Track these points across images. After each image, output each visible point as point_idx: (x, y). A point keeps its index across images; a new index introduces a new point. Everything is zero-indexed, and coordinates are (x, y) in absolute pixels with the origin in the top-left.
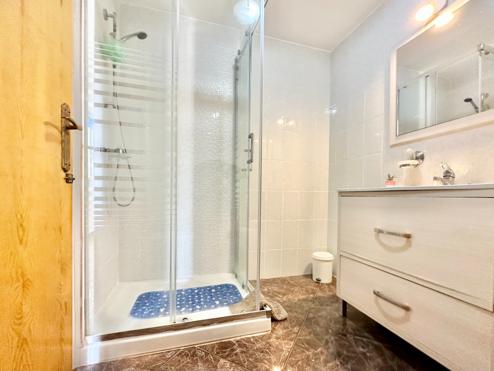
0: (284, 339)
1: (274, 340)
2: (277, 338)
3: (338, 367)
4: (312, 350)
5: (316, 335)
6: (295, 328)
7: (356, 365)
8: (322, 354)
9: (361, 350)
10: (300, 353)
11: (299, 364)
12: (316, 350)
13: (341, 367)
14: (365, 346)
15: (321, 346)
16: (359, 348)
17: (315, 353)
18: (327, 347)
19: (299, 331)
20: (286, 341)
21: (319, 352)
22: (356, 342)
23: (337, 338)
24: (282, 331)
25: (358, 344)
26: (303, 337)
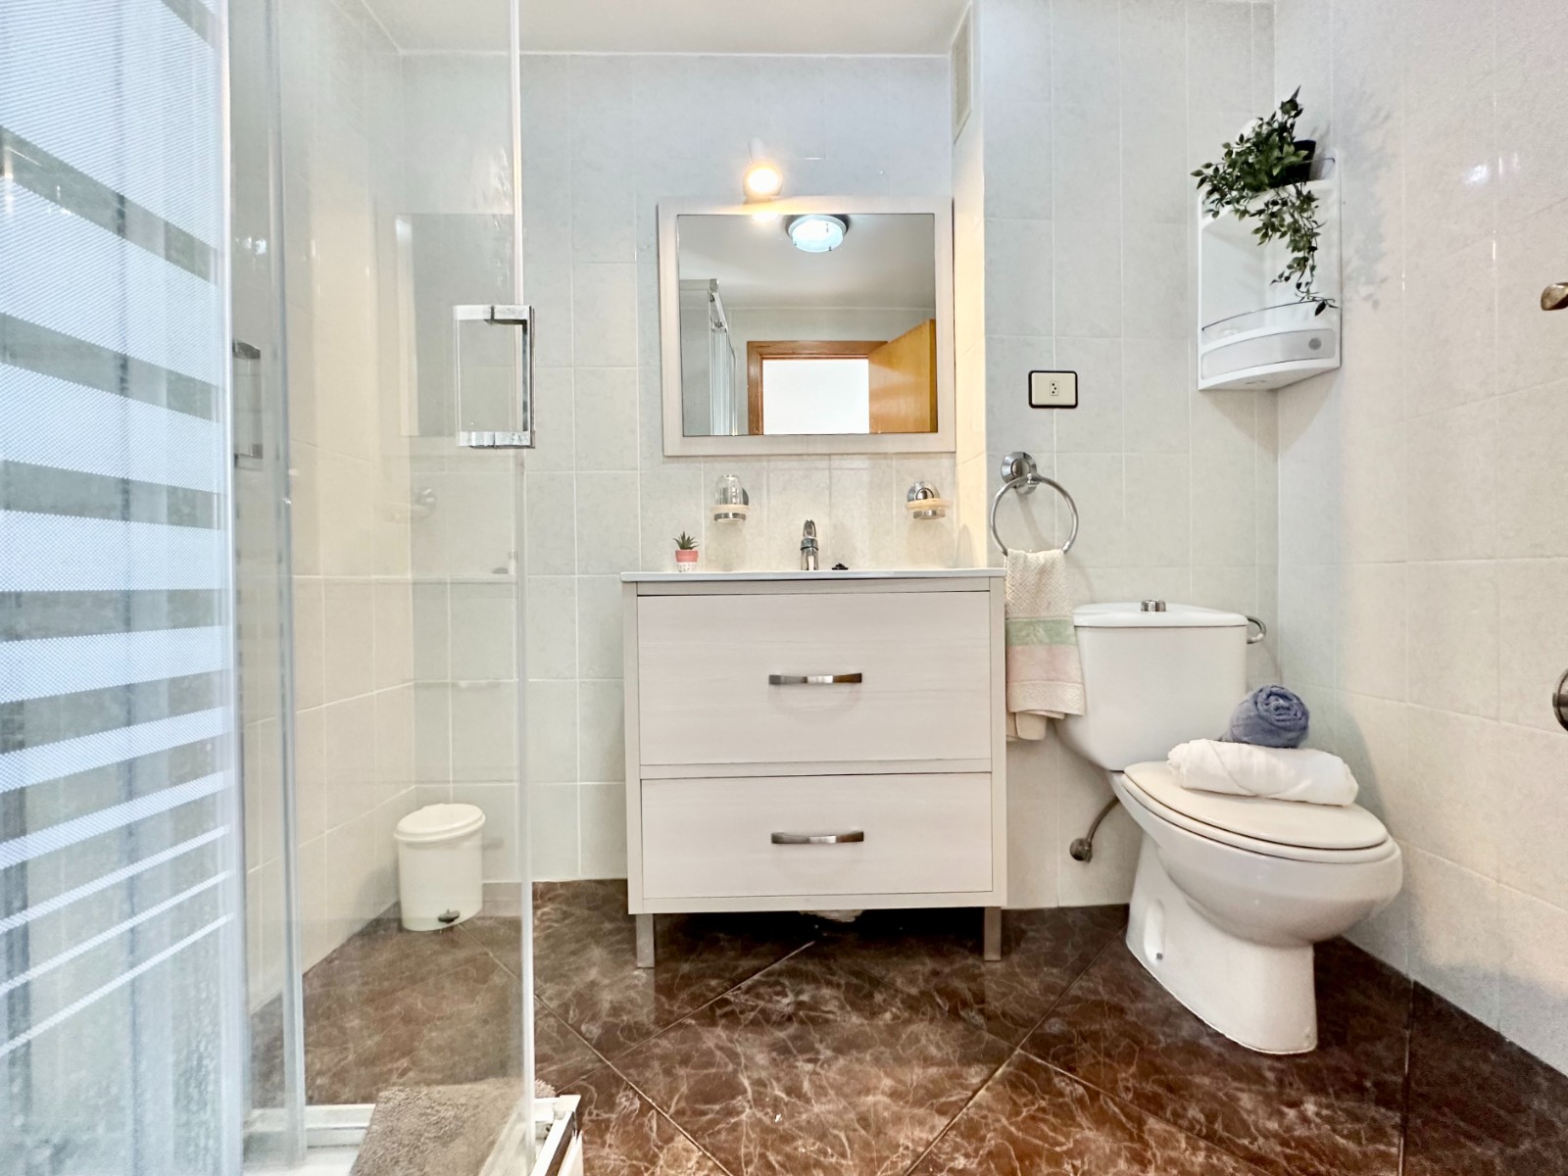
0: (653, 1159)
3: (818, 1074)
4: (738, 1101)
5: (685, 1061)
6: (618, 1101)
7: (827, 1037)
8: (765, 1086)
9: (786, 1001)
10: (738, 1140)
11: (778, 1162)
12: (745, 1091)
13: (822, 1066)
14: (778, 988)
15: (735, 1072)
16: (778, 1001)
17: (755, 1100)
18: (743, 1060)
19: (640, 1098)
20: (661, 1156)
21: (756, 1088)
22: (758, 996)
23: (723, 1021)
24: (607, 1150)
25: (767, 997)
26: (671, 1099)
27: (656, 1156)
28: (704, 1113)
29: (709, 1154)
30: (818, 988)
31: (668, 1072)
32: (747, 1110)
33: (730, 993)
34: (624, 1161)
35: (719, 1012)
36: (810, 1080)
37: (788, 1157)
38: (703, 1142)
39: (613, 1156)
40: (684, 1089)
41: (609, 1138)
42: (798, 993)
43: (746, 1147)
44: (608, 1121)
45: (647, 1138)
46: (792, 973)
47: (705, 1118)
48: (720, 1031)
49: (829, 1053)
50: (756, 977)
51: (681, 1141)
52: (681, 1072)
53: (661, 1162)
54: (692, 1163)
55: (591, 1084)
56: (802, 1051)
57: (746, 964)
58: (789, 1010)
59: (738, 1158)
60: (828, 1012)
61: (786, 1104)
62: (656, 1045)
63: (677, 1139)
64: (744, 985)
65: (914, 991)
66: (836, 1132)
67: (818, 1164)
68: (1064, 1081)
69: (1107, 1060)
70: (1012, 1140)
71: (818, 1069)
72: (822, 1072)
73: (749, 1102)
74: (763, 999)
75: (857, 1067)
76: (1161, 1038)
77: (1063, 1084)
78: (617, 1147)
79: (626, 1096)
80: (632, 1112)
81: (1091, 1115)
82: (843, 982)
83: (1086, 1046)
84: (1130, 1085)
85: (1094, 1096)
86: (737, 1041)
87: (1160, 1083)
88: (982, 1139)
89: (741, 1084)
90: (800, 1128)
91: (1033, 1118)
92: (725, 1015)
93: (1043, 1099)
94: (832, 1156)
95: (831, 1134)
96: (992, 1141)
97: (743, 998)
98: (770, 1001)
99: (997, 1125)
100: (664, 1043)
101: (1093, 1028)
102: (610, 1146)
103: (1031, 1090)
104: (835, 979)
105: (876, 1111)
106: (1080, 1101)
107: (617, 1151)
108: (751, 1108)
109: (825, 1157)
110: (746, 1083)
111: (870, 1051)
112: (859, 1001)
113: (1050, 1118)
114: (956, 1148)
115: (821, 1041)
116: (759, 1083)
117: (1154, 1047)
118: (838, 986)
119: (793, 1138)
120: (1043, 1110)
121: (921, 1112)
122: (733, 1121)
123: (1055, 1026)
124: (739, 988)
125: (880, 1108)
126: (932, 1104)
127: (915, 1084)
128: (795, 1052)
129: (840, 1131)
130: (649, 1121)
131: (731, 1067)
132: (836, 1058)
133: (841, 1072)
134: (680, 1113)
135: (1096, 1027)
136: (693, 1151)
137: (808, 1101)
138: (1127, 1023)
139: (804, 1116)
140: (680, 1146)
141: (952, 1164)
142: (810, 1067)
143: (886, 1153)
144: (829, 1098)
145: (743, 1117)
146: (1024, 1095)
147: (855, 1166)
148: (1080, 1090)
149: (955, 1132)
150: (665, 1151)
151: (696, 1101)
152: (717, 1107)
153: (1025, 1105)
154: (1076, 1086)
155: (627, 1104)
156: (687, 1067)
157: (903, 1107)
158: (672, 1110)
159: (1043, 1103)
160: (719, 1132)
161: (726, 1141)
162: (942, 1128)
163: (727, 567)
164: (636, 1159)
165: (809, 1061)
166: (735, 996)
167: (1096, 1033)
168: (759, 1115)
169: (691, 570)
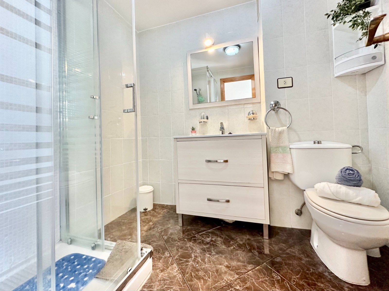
0: (168, 268)
1: (161, 274)
2: (162, 271)
3: (210, 258)
4: (190, 260)
5: (182, 248)
6: (165, 253)
7: (215, 249)
8: (197, 257)
9: (209, 239)
10: (187, 268)
11: (194, 275)
12: (192, 258)
13: (212, 256)
14: (208, 236)
15: (192, 253)
16: (207, 239)
17: (193, 260)
18: (194, 251)
19: (170, 254)
20: (170, 267)
21: (195, 257)
22: (203, 237)
23: (193, 241)
24: (160, 263)
25: (205, 237)
26: (176, 256)
27: (169, 267)
28: (182, 260)
29: (179, 270)
30: (217, 238)
31: (177, 250)
32: (191, 262)
33: (196, 235)
34: (162, 266)
35: (193, 239)
36: (208, 259)
37: (197, 275)
38: (179, 267)
39: (160, 265)
40: (179, 254)
41: (161, 261)
42: (212, 238)
43: (188, 270)
44: (162, 257)
45: (168, 263)
46: (212, 233)
47: (181, 262)
48: (191, 243)
49: (214, 253)
50: (204, 232)
51: (175, 265)
52: (180, 250)
53: (169, 269)
54: (175, 271)
55: (161, 249)
56: (208, 251)
57: (202, 229)
58: (208, 241)
59: (185, 272)
60: (218, 244)
61: (200, 263)
62: (177, 243)
63: (174, 265)
64: (200, 234)
65: (241, 243)
66: (209, 272)
67: (203, 278)
68: (275, 274)
69: (291, 272)
70: (254, 286)
71: (210, 257)
72: (211, 257)
73: (192, 260)
74: (203, 238)
75: (220, 258)
76: (311, 270)
77: (275, 275)
78: (162, 263)
79: (167, 253)
80: (168, 256)
81: (280, 285)
82: (224, 237)
83: (286, 267)
84: (295, 280)
85: (283, 280)
86: (194, 246)
87: (306, 282)
88: (246, 283)
89: (192, 256)
90: (201, 269)
91: (262, 281)
92: (194, 240)
93: (267, 278)
94: (207, 277)
95: (208, 272)
96: (248, 284)
97: (199, 236)
98: (205, 239)
99: (251, 281)
100: (179, 243)
101: (290, 262)
102: (161, 263)
103: (265, 274)
104: (222, 236)
105: (221, 270)
106: (278, 281)
107: (161, 264)
108: (192, 262)
109: (205, 277)
110: (193, 256)
111: (225, 255)
112: (226, 242)
113: (267, 283)
114: (238, 283)
115: (214, 250)
116: (196, 256)
117: (308, 272)
118: (223, 238)
119: (199, 271)
120: (266, 280)
121: (232, 272)
122: (187, 263)
123: (278, 260)
124: (199, 234)
125: (222, 269)
126: (236, 271)
127: (233, 265)
128: (207, 251)
129: (211, 272)
130: (170, 259)
131: (191, 252)
132: (216, 255)
133: (215, 258)
134: (177, 259)
135: (291, 262)
136: (176, 268)
137: (205, 263)
138: (302, 263)
139: (203, 267)
140: (174, 266)
141: (235, 287)
142: (209, 255)
143: (220, 280)
144: (211, 264)
145: (190, 263)
146: (262, 275)
147: (211, 281)
148: (280, 278)
149: (239, 280)
150: (171, 266)
151: (181, 258)
152: (185, 260)
153: (261, 278)
154: (278, 276)
155: (167, 254)
156: (181, 249)
157: (228, 270)
158: (175, 258)
159: (267, 279)
160: (183, 265)
161: (184, 268)
162: (236, 278)
163: (204, 134)
164: (165, 267)
165: (209, 254)
166: (197, 236)
167: (290, 264)
168: (193, 264)
169: (194, 135)
